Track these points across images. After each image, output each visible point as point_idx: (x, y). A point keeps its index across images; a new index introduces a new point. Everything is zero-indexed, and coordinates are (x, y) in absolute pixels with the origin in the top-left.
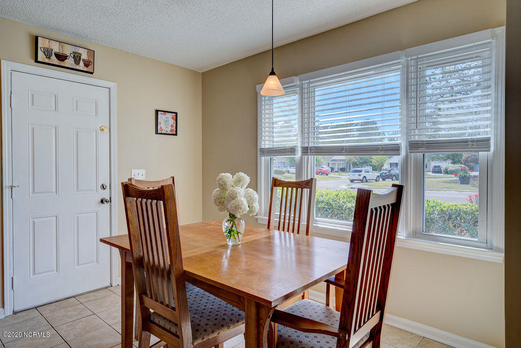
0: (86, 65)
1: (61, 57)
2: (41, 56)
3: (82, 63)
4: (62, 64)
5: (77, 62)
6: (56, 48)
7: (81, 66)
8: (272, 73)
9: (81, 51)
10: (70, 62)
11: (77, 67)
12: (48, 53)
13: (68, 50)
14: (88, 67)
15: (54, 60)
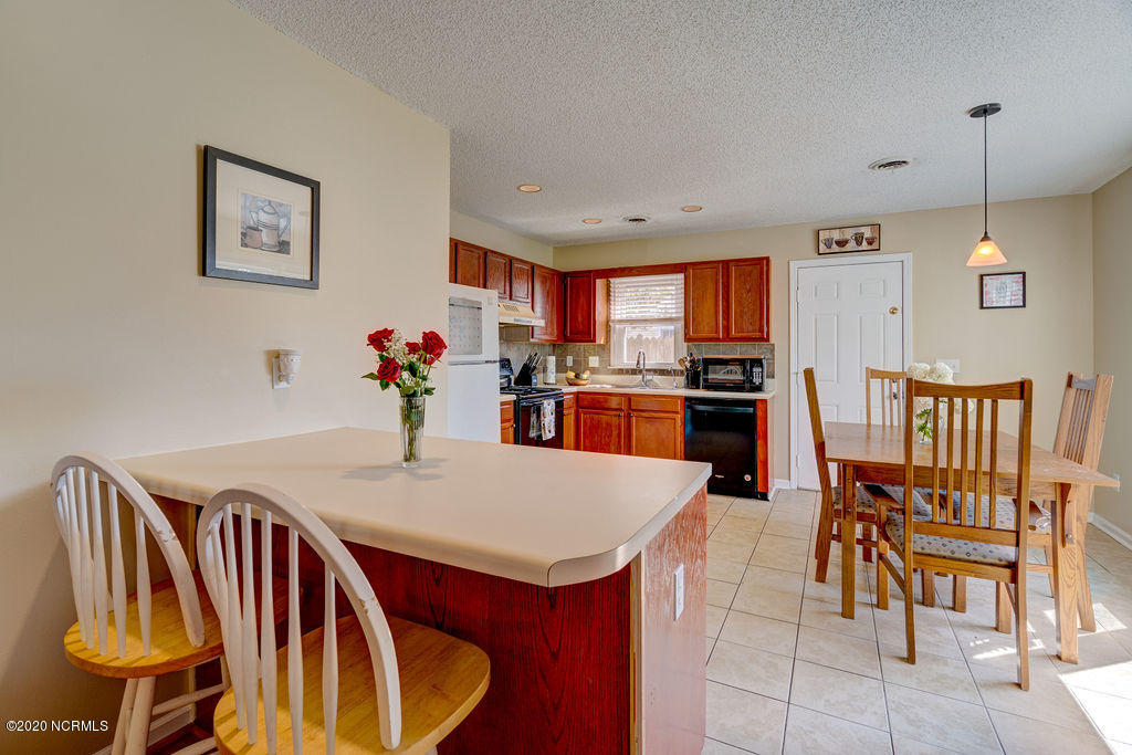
0: (870, 243)
1: (841, 243)
2: (823, 248)
3: (865, 243)
4: (843, 249)
5: (859, 243)
6: (836, 235)
7: (865, 245)
8: (986, 238)
9: (862, 230)
10: (852, 245)
11: (860, 248)
12: (828, 244)
13: (849, 234)
14: (874, 244)
15: (835, 248)
